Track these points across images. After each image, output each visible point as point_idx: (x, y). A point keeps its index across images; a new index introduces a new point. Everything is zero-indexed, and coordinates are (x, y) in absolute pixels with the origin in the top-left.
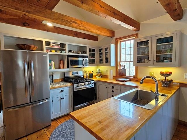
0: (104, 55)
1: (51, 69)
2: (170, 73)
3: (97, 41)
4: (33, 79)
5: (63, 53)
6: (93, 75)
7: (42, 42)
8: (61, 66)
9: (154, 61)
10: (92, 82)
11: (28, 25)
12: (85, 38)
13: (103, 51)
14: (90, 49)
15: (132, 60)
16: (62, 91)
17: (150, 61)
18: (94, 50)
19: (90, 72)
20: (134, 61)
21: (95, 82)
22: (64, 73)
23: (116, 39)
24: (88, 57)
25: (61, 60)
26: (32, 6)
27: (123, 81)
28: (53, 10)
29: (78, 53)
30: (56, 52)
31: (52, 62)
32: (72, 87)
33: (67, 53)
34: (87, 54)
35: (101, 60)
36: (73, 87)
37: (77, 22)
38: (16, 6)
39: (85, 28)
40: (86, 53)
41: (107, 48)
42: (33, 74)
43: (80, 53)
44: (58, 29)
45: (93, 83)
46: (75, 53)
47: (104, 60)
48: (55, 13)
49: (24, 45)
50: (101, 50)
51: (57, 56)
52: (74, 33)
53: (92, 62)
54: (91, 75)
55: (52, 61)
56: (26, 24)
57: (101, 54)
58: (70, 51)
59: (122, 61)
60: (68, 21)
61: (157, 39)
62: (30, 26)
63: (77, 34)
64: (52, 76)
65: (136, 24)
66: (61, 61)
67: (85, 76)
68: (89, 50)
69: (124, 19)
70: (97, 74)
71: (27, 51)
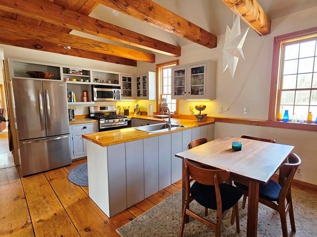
0: (141, 86)
1: (71, 101)
2: (205, 107)
3: (136, 66)
4: (49, 112)
5: (87, 83)
6: (129, 111)
7: (59, 68)
8: (85, 98)
9: (189, 93)
10: (124, 119)
11: (40, 47)
12: (117, 63)
13: (141, 81)
14: (123, 77)
15: (170, 93)
16: (85, 128)
17: (185, 93)
18: (130, 79)
19: (126, 107)
20: (172, 94)
21: (129, 120)
22: (89, 108)
23: (157, 65)
24: (122, 88)
25: (84, 91)
26: (45, 30)
27: (161, 118)
28: (70, 33)
29: (107, 82)
30: (77, 81)
31: (73, 94)
32: (97, 123)
33: (92, 83)
34: (120, 84)
35: (139, 92)
36: (99, 124)
37: (101, 45)
38: (28, 32)
39: (113, 52)
40: (118, 83)
41: (145, 77)
42: (49, 107)
43: (110, 82)
44: (80, 51)
45: (126, 120)
46: (103, 82)
47: (142, 93)
48: (72, 36)
49: (37, 72)
50: (138, 79)
51: (80, 86)
52: (101, 57)
53: (128, 94)
54: (126, 112)
55: (72, 92)
56: (38, 46)
57: (139, 84)
58: (96, 80)
59: (164, 93)
60: (90, 45)
61: (192, 69)
62: (43, 48)
63: (105, 58)
64: (73, 110)
65: (174, 49)
66: (85, 93)
67: (117, 112)
68: (122, 79)
69: (155, 45)
70: (135, 110)
71: (42, 79)
